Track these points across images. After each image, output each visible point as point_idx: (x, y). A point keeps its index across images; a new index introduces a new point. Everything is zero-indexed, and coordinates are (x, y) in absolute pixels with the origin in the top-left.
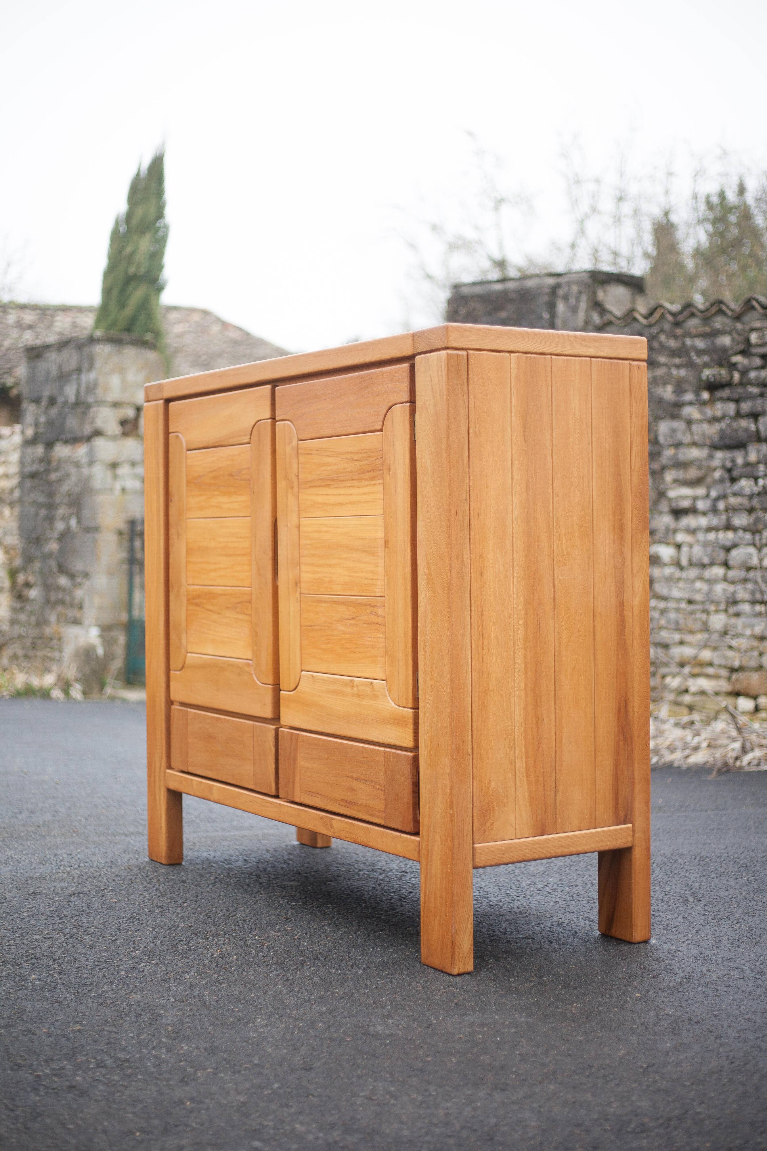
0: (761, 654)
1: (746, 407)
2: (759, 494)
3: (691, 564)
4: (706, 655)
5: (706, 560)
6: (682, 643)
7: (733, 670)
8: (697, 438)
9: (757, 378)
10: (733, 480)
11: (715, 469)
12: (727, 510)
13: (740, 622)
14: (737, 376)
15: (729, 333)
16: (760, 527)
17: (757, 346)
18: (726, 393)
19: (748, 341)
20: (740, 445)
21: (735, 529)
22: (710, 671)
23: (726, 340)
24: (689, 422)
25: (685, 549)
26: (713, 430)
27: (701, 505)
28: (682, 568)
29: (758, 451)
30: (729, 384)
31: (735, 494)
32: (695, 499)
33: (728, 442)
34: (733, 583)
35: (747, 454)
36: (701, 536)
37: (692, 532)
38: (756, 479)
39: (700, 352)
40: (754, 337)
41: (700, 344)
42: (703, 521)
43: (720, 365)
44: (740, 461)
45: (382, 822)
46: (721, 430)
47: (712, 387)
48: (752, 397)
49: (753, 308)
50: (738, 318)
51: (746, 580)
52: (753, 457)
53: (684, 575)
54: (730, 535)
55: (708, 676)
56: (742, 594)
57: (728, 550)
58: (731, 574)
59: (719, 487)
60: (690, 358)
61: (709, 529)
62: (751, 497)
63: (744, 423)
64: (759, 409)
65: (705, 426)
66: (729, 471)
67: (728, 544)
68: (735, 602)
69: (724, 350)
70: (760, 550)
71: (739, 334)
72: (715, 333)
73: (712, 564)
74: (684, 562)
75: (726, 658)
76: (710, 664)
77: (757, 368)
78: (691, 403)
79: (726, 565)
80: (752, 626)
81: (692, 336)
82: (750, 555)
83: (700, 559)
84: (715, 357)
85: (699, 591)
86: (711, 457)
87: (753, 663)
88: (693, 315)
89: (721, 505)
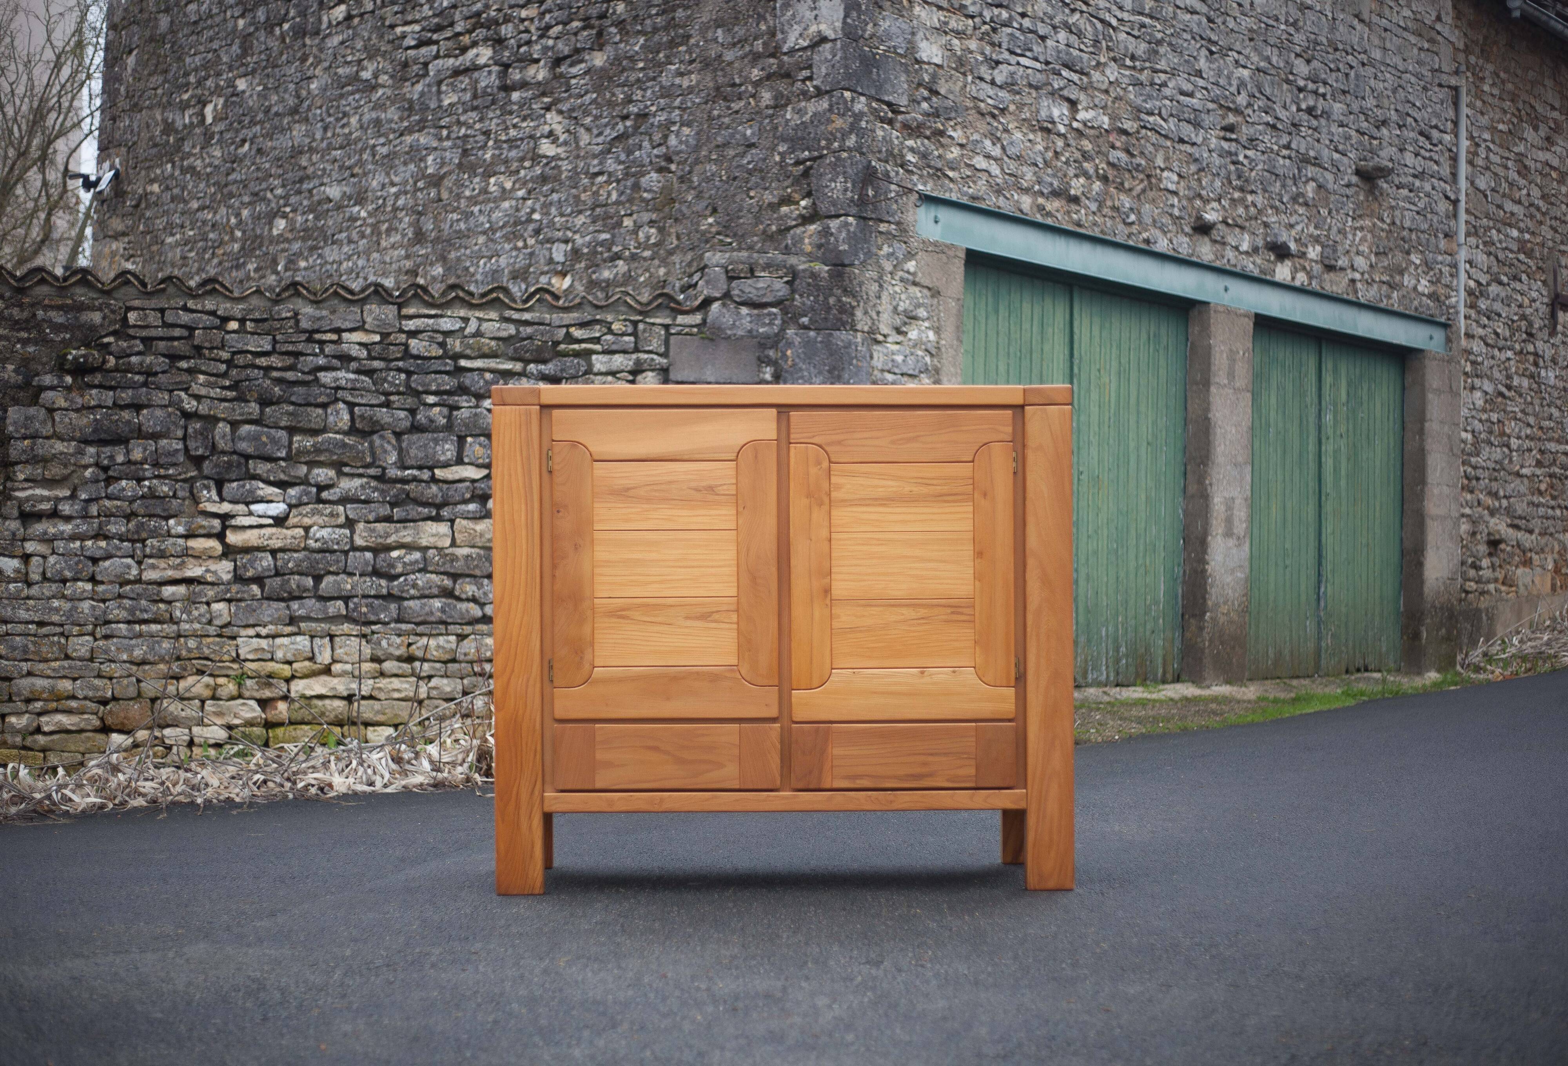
0: (139, 681)
1: (126, 396)
2: (143, 497)
3: (45, 578)
4: (66, 685)
5: (68, 574)
6: (30, 674)
7: (104, 702)
8: (59, 429)
9: (141, 364)
10: (109, 481)
11: (86, 467)
12: (99, 515)
13: (112, 645)
14: (112, 361)
15: (100, 309)
16: (144, 535)
17: (135, 326)
18: (98, 378)
19: (125, 319)
20: (121, 440)
21: (106, 537)
22: (74, 704)
23: (96, 317)
24: (51, 411)
25: (35, 560)
26: (85, 421)
27: (66, 508)
28: (29, 584)
29: (145, 449)
30: (100, 369)
31: (108, 497)
32: (58, 500)
33: (103, 436)
34: (104, 601)
35: (128, 452)
36: (60, 545)
37: (49, 540)
38: (139, 480)
39: (58, 328)
40: (132, 317)
41: (58, 318)
42: (67, 528)
43: (87, 346)
44: (120, 459)
45: (973, 785)
46: (96, 420)
47: (80, 370)
48: (134, 386)
49: (128, 282)
50: (108, 293)
51: (120, 596)
52: (137, 454)
53: (34, 591)
54: (103, 544)
55: (69, 712)
56: (116, 611)
57: (95, 561)
58: (101, 588)
59: (93, 488)
60: (41, 331)
61: (73, 538)
62: (132, 501)
63: (126, 415)
64: (144, 400)
65: (73, 415)
66: (105, 469)
67: (98, 554)
68: (108, 622)
69: (92, 328)
70: (139, 563)
71: (113, 312)
72: (81, 308)
73: (76, 580)
74: (35, 577)
75: (96, 689)
76: (74, 697)
77: (139, 353)
78: (52, 388)
79: (92, 579)
80: (130, 649)
81: (46, 308)
82: (129, 567)
83: (60, 572)
84: (78, 334)
85: (57, 610)
86: (81, 453)
87: (132, 691)
88: (43, 281)
89: (94, 510)
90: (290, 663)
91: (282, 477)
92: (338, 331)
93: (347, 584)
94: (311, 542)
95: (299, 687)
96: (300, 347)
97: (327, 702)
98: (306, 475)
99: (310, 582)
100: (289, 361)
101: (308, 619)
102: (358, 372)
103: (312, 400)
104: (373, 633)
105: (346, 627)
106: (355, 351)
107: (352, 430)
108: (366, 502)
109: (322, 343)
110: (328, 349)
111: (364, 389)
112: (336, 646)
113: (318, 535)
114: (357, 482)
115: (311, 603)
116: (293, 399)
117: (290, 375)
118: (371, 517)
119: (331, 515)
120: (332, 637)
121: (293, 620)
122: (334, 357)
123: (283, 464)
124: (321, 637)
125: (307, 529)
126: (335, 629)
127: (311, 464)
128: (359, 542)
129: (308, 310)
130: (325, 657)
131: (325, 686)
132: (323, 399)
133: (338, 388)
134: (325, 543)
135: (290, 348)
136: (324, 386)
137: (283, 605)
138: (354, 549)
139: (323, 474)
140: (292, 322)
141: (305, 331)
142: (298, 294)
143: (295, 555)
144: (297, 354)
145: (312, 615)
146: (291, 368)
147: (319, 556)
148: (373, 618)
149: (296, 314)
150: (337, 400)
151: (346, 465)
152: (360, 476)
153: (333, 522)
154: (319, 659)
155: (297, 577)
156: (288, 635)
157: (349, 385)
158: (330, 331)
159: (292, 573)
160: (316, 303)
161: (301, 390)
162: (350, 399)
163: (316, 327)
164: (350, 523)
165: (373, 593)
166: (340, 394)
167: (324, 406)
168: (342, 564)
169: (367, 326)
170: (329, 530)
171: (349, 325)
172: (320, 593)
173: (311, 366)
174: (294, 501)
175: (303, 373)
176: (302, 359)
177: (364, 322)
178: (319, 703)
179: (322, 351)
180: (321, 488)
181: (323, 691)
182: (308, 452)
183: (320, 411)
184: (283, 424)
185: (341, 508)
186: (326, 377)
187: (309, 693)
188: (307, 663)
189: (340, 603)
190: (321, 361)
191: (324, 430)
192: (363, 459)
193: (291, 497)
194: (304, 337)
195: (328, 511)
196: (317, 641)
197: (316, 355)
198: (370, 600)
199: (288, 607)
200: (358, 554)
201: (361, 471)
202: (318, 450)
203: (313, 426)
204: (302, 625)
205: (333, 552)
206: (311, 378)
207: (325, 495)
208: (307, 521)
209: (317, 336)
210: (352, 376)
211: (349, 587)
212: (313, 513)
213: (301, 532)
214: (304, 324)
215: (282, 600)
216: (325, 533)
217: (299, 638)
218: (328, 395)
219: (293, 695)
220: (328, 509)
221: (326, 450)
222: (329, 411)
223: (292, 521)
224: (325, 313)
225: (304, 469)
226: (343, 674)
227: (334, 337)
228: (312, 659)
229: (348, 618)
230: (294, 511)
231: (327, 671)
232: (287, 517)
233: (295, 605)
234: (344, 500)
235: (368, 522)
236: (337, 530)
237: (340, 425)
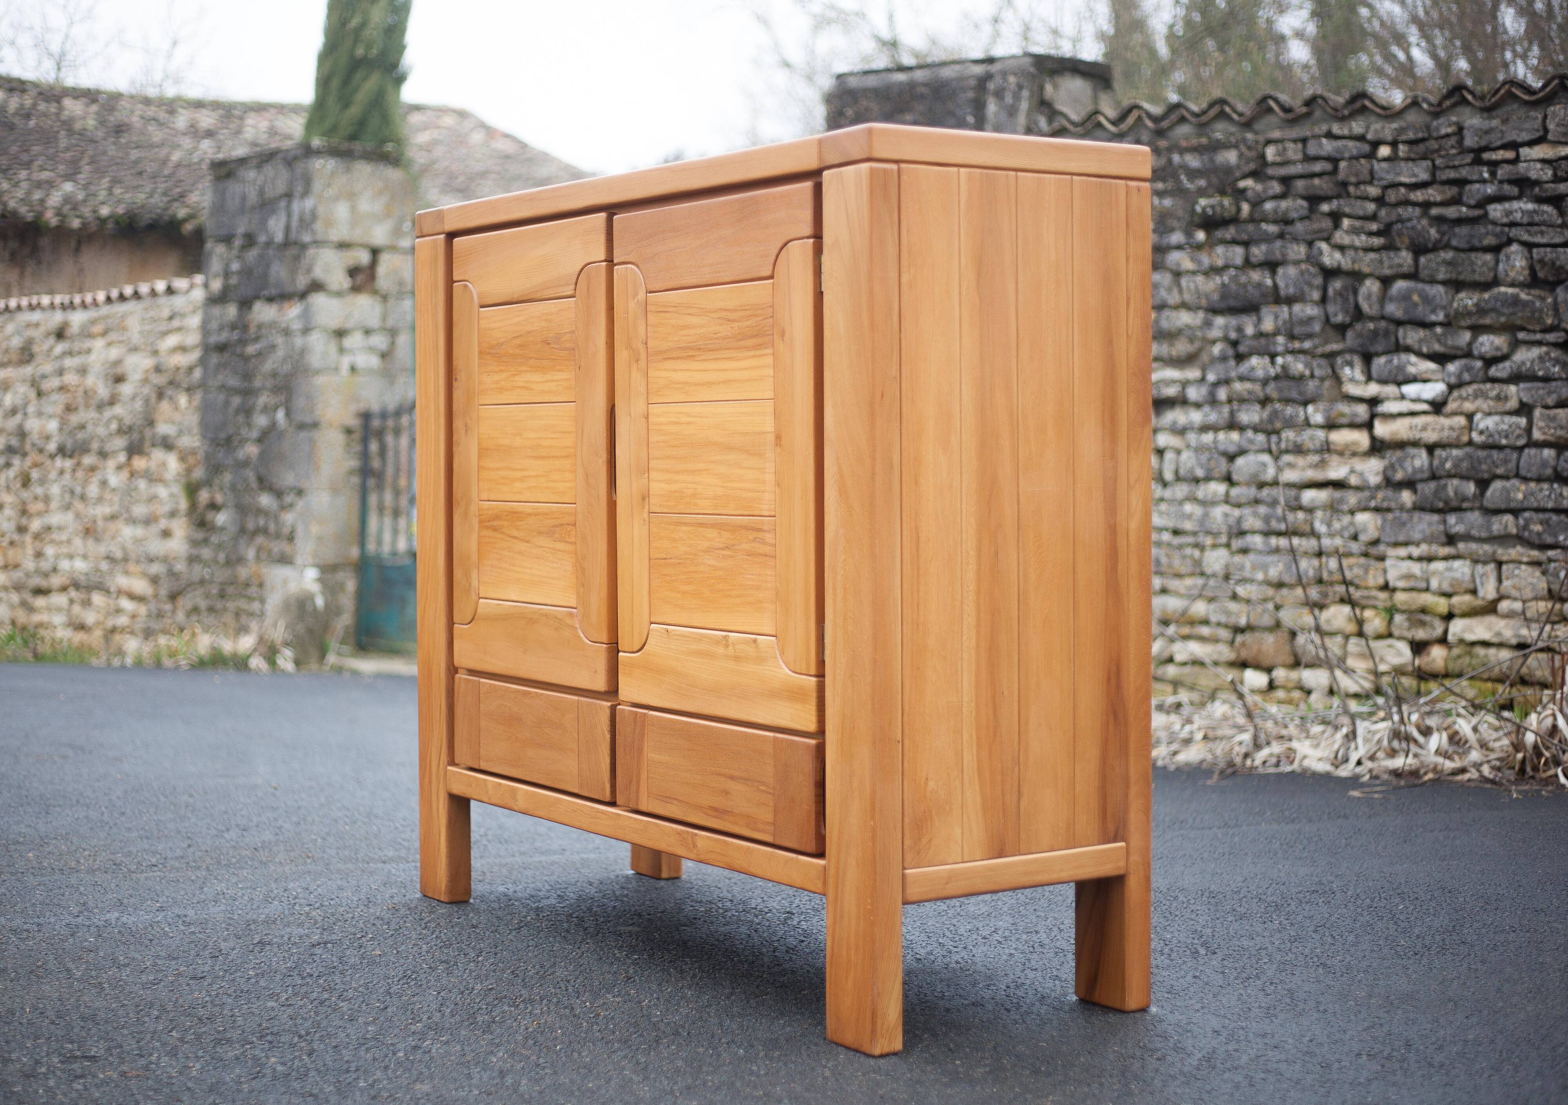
0: (1278, 608)
1: (1258, 252)
2: (1277, 378)
3: (1178, 478)
4: (1200, 608)
5: (1200, 473)
6: (1164, 591)
7: (1238, 630)
8: (1187, 297)
9: (1275, 211)
10: (1240, 358)
11: (1214, 342)
12: (1230, 401)
13: (1247, 561)
14: (1246, 208)
15: (1236, 146)
16: (1278, 425)
17: (1274, 164)
18: (1230, 232)
19: (1263, 156)
20: (1251, 308)
21: (1242, 429)
22: (1205, 631)
23: (1231, 157)
24: (1177, 274)
25: (1169, 456)
26: (1210, 286)
27: (1193, 393)
28: (1165, 484)
29: (1276, 317)
30: (1234, 220)
31: (1241, 379)
32: (1185, 384)
33: (1232, 303)
34: (1238, 505)
35: (1259, 320)
36: (1192, 437)
37: (1181, 432)
38: (1273, 357)
39: (1193, 174)
40: (1270, 153)
41: (1193, 161)
42: (1196, 417)
43: (1222, 192)
44: (1250, 330)
45: (769, 838)
46: (1223, 285)
47: (1210, 223)
48: (1268, 239)
49: (1270, 110)
50: (1248, 125)
51: (1257, 502)
52: (1268, 325)
53: (1168, 493)
54: (1235, 436)
55: (1202, 639)
56: (1251, 522)
57: (1231, 458)
58: (1235, 492)
59: (1220, 367)
60: (1178, 181)
61: (1205, 428)
62: (1265, 382)
63: (1256, 276)
64: (1278, 256)
65: (1200, 279)
66: (1235, 344)
67: (1232, 449)
68: (1242, 533)
69: (1228, 170)
70: (1276, 458)
71: (1249, 148)
72: (1216, 147)
73: (1208, 479)
74: (1168, 476)
75: (1228, 613)
76: (1205, 622)
77: (1275, 197)
78: (1179, 247)
79: (1228, 479)
80: (1265, 568)
81: (1182, 151)
82: (1264, 465)
83: (1192, 470)
84: (1214, 180)
85: (1189, 517)
86: (1208, 324)
87: (1267, 620)
88: (1183, 120)
89: (1222, 394)
90: (1448, 595)
91: (1437, 348)
92: (1514, 146)
93: (1519, 492)
94: (1475, 436)
95: (1457, 627)
96: (1464, 173)
97: (1492, 651)
98: (1470, 344)
99: (1471, 488)
100: (1453, 191)
101: (1467, 537)
102: (1539, 200)
103: (1476, 243)
104: (1550, 560)
105: (1517, 551)
106: (1536, 172)
107: (1534, 281)
108: (1546, 379)
109: (1493, 165)
110: (1501, 173)
111: (1543, 223)
112: (1504, 574)
113: (1482, 426)
114: (1536, 352)
115: (1475, 517)
116: (1454, 242)
117: (1451, 212)
118: (1550, 401)
119: (1498, 398)
120: (1500, 564)
121: (1451, 539)
122: (1510, 182)
123: (1439, 330)
124: (1485, 563)
125: (1470, 417)
126: (1502, 553)
127: (1477, 330)
128: (1537, 435)
129: (1473, 121)
130: (1488, 591)
131: (1489, 628)
132: (1489, 241)
133: (1513, 224)
134: (1491, 435)
135: (1452, 174)
136: (1494, 223)
137: (1436, 517)
138: (1532, 444)
139: (1489, 343)
140: (1453, 141)
141: (1471, 150)
142: (1464, 102)
143: (1455, 452)
144: (1462, 183)
145: (1474, 533)
146: (1456, 201)
147: (1482, 454)
148: (1549, 540)
149: (1460, 129)
150: (1510, 242)
151: (1523, 329)
152: (1539, 343)
153: (1501, 407)
154: (1481, 593)
155: (1455, 482)
156: (1446, 558)
157: (1525, 220)
158: (1504, 147)
159: (1450, 476)
160: (1488, 110)
161: (1463, 231)
162: (1526, 237)
163: (1483, 143)
164: (1524, 409)
165: (1550, 505)
166: (1514, 232)
167: (1496, 250)
168: (1512, 465)
169: (1550, 137)
170: (1496, 418)
171: (1525, 137)
172: (1487, 503)
173: (1478, 197)
174: (1453, 380)
175: (1469, 207)
176: (1467, 188)
177: (1546, 130)
178: (1481, 651)
179: (1493, 174)
180: (1490, 361)
181: (1486, 636)
182: (1469, 314)
183: (1489, 257)
184: (1441, 276)
185: (1513, 389)
186: (1496, 211)
187: (1470, 637)
188: (1468, 598)
189: (1508, 518)
190: (1490, 190)
191: (1495, 282)
192: (1540, 320)
193: (1449, 375)
194: (1469, 158)
195: (1494, 393)
196: (1480, 568)
197: (1484, 181)
198: (1547, 515)
199: (1445, 522)
200: (1533, 451)
201: (1538, 336)
202: (1481, 311)
203: (1477, 277)
204: (1461, 546)
205: (1500, 448)
206: (1477, 212)
207: (1493, 371)
208: (1468, 406)
209: (1486, 156)
210: (1530, 206)
211: (1520, 496)
212: (1476, 397)
213: (1461, 421)
214: (1470, 141)
215: (1434, 510)
216: (1489, 423)
217: (1457, 564)
218: (1496, 235)
219: (1450, 637)
220: (1494, 390)
221: (1493, 310)
222: (1502, 256)
223: (1451, 406)
224: (1495, 123)
225: (1467, 336)
226: (1510, 615)
227: (1510, 155)
228: (1474, 592)
229: (1520, 539)
230: (1455, 394)
231: (1491, 608)
232: (1444, 403)
233: (1452, 519)
234: (1516, 378)
235: (1546, 407)
236: (1508, 419)
237: (1512, 274)
